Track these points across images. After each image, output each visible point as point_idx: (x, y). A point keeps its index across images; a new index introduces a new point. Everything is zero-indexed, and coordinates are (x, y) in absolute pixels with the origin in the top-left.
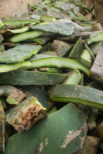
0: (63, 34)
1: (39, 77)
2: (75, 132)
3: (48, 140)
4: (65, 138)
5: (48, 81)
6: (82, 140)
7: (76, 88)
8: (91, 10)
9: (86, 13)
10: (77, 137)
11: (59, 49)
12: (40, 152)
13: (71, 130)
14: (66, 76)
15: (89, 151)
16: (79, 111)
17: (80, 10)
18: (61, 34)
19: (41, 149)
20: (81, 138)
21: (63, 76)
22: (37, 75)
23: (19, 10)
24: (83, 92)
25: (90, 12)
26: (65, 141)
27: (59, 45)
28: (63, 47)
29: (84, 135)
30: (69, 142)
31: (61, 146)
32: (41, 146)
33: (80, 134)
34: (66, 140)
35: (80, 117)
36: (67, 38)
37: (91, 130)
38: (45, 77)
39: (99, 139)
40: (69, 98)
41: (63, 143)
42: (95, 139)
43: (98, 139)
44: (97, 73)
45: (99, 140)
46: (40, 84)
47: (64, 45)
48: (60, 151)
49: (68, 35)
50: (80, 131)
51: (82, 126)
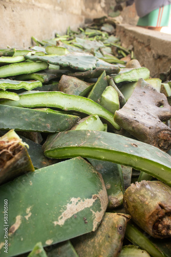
0: (78, 67)
1: (28, 117)
2: (84, 200)
3: (31, 211)
4: (63, 208)
5: (43, 125)
6: (96, 216)
7: (89, 134)
8: (129, 52)
9: (121, 56)
10: (87, 209)
11: (69, 88)
12: (14, 231)
13: (76, 197)
14: (75, 118)
15: (109, 237)
16: (94, 172)
17: (112, 51)
18: (75, 67)
19: (16, 226)
20: (94, 212)
21: (70, 118)
22: (26, 113)
23: (16, 44)
24: (99, 139)
25: (127, 54)
26: (63, 214)
27: (70, 82)
28: (76, 85)
29: (101, 210)
30: (70, 216)
31: (53, 221)
32: (17, 221)
33: (91, 205)
34: (65, 211)
35: (94, 180)
36: (83, 73)
37: (115, 206)
38: (39, 118)
39: (128, 216)
40: (77, 147)
41: (59, 218)
42: (120, 216)
43: (126, 215)
44: (127, 118)
45: (127, 218)
46: (31, 129)
47: (78, 83)
48: (51, 231)
49: (86, 69)
50: (93, 200)
51: (97, 193)
